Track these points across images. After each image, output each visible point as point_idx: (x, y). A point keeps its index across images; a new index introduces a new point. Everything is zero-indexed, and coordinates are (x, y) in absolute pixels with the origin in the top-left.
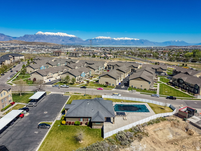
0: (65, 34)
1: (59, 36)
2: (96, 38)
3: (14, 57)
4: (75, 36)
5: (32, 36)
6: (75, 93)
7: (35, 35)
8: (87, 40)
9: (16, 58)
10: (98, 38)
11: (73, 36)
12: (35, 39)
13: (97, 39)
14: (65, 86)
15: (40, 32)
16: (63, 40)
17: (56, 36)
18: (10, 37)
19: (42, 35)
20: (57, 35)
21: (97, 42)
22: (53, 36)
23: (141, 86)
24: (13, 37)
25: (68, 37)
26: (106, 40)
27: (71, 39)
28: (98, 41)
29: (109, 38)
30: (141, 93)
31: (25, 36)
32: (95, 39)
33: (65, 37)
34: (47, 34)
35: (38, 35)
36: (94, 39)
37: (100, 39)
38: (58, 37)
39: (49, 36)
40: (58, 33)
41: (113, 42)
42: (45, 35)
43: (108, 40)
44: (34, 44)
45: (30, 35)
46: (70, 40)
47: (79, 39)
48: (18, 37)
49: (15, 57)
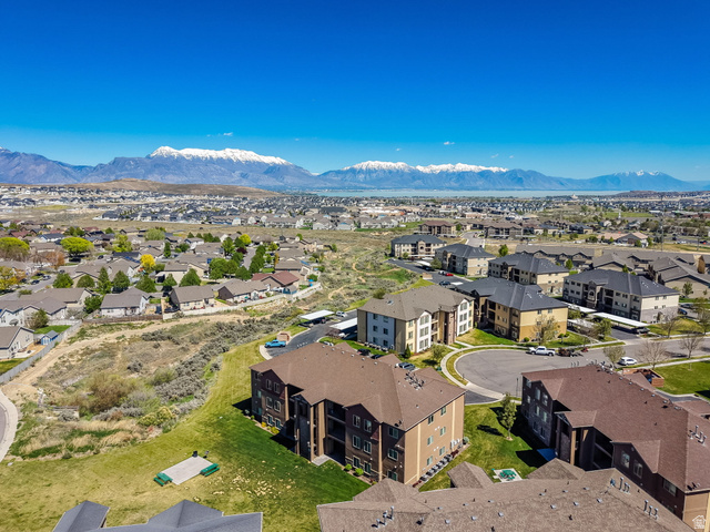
0: (251, 156)
1: (230, 160)
2: (357, 166)
4: (284, 161)
5: (138, 162)
7: (148, 157)
8: (325, 174)
10: (364, 165)
11: (278, 161)
12: (149, 172)
13: (361, 171)
15: (167, 148)
16: (244, 176)
17: (220, 161)
18: (63, 164)
19: (170, 157)
20: (224, 157)
21: (359, 182)
22: (211, 161)
24: (75, 167)
25: (260, 164)
26: (390, 172)
27: (272, 170)
28: (361, 177)
29: (400, 165)
31: (116, 162)
32: (353, 171)
33: (250, 165)
34: (188, 156)
35: (160, 158)
36: (347, 171)
37: (369, 171)
38: (227, 163)
39: (196, 161)
40: (228, 150)
41: (414, 179)
42: (181, 158)
43: (399, 173)
45: (133, 159)
46: (266, 173)
47: (299, 172)
48: (90, 167)
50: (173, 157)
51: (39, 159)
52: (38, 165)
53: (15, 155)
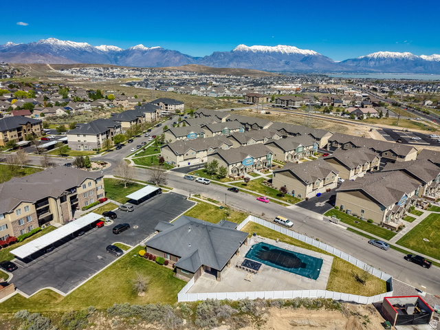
0: (293, 49)
1: (280, 53)
2: (370, 56)
3: (166, 105)
4: (315, 53)
5: (226, 54)
6: (209, 200)
7: (232, 51)
8: (345, 61)
9: (171, 107)
10: (376, 55)
11: (311, 52)
12: (231, 60)
13: (372, 59)
14: (203, 181)
15: (243, 45)
16: (287, 63)
17: (274, 53)
18: (187, 56)
20: (276, 50)
21: (370, 67)
22: (268, 53)
23: (363, 211)
24: (194, 58)
25: (299, 55)
26: (397, 60)
27: (306, 59)
28: (372, 63)
29: (406, 54)
30: (349, 229)
31: (214, 54)
32: (366, 59)
33: (292, 55)
34: (255, 50)
35: (239, 52)
36: (362, 59)
37: (379, 59)
38: (278, 55)
39: (259, 53)
40: (279, 46)
41: (416, 65)
42: (250, 51)
43: (405, 61)
44: (223, 73)
45: (223, 53)
46: (302, 61)
47: (325, 60)
49: (168, 106)
50: (245, 51)
51: (177, 53)
52: (176, 57)
53: (166, 51)
